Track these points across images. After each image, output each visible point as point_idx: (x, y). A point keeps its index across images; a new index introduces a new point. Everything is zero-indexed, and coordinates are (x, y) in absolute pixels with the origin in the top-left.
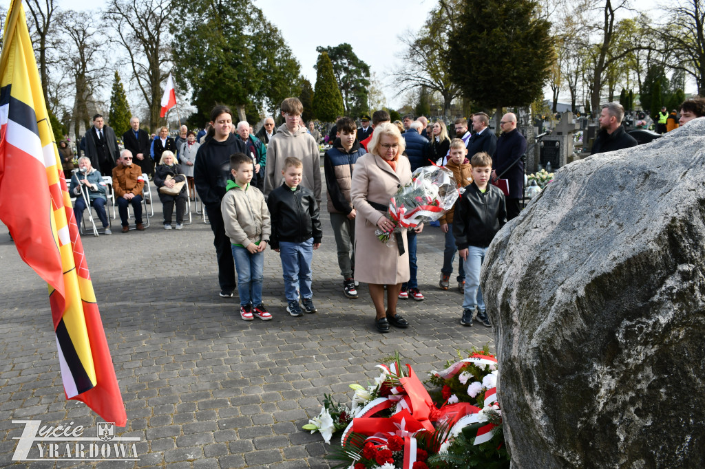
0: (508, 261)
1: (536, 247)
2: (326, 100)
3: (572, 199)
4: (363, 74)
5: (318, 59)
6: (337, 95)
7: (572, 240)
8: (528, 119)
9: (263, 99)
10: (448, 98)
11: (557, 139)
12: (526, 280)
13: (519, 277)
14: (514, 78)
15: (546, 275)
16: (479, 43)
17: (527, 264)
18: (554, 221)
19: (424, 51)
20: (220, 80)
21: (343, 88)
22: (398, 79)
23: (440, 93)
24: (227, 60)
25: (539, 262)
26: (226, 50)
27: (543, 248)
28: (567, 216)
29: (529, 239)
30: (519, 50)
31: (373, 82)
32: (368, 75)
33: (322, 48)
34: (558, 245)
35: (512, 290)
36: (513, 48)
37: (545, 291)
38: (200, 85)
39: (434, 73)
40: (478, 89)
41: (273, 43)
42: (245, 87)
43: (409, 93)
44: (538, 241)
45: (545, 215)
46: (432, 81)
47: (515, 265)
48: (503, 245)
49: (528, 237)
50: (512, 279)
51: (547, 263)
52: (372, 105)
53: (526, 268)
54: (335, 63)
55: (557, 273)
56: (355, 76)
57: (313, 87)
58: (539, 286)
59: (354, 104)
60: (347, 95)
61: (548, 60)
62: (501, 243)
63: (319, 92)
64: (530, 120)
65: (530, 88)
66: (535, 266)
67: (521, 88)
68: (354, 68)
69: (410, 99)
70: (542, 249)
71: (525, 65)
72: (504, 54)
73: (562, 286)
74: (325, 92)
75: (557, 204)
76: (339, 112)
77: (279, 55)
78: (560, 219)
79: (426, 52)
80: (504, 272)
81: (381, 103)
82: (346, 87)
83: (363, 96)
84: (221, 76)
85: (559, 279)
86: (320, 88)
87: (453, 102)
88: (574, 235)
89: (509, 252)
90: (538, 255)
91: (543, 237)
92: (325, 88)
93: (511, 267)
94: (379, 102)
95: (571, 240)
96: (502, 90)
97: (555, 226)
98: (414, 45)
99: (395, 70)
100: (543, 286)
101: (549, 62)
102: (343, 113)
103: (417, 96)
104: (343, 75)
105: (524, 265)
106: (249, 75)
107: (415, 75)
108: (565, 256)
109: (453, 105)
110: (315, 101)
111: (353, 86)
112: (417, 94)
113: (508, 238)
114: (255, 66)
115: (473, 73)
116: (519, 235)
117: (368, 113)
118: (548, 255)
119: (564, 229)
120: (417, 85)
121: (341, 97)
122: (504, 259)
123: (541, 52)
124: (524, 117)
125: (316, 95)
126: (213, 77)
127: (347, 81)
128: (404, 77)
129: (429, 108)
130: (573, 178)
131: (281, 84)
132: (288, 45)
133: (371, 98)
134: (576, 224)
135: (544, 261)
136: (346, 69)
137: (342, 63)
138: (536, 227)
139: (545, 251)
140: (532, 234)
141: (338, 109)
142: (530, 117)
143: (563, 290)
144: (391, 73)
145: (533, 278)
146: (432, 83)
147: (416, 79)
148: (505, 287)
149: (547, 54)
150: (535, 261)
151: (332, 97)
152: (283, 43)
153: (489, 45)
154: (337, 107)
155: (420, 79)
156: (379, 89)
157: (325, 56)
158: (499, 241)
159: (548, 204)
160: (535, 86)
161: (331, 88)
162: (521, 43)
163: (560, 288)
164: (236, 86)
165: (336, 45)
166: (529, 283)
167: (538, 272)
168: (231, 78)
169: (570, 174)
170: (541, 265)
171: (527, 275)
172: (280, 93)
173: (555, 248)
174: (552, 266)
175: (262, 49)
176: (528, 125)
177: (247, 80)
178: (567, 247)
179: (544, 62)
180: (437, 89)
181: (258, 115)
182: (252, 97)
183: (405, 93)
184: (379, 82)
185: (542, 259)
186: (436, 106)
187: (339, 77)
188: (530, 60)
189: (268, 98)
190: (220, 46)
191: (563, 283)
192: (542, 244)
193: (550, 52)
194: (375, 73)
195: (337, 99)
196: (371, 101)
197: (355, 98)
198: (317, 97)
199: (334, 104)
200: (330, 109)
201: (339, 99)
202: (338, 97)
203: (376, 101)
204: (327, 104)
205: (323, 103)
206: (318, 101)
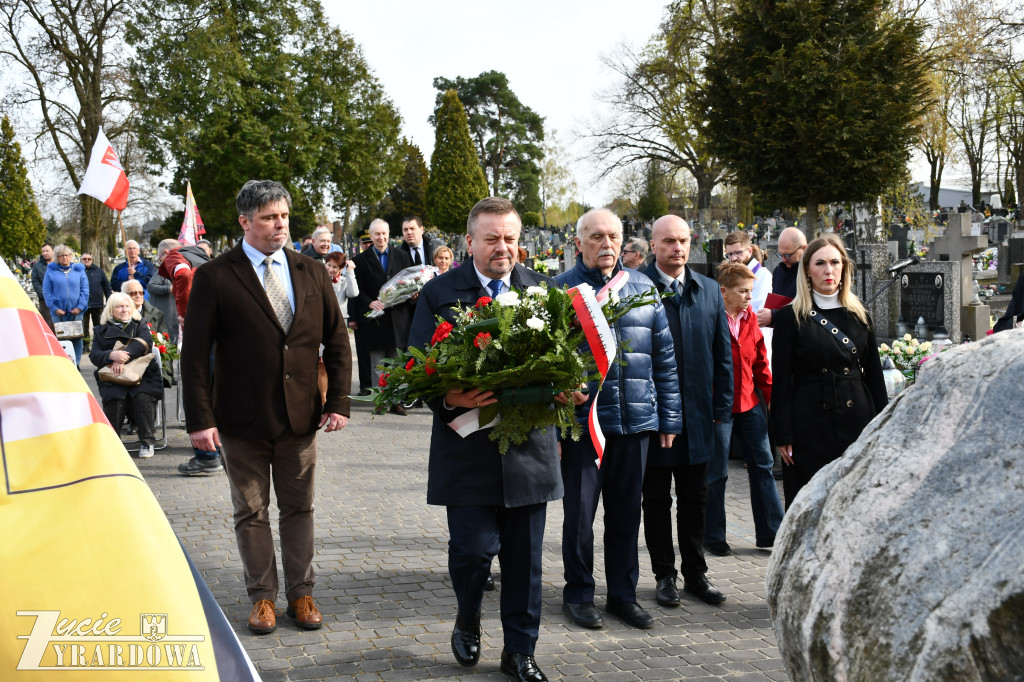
0: (822, 554)
1: (879, 527)
2: (454, 188)
3: (954, 427)
4: (529, 135)
5: (438, 103)
6: (477, 178)
7: (956, 513)
8: (875, 227)
9: (323, 186)
10: (706, 184)
11: (938, 270)
12: (861, 596)
13: (846, 588)
14: (843, 143)
15: (903, 588)
16: (769, 72)
17: (862, 562)
18: (916, 473)
19: (656, 86)
20: (235, 145)
21: (488, 163)
22: (602, 145)
23: (689, 173)
24: (248, 104)
25: (886, 559)
26: (247, 83)
27: (894, 529)
28: (943, 462)
29: (865, 509)
30: (854, 85)
31: (551, 150)
32: (540, 136)
33: (446, 81)
34: (925, 523)
35: (832, 616)
36: (841, 81)
37: (901, 620)
38: (193, 155)
39: (676, 131)
40: (766, 167)
41: (345, 72)
42: (286, 162)
43: (625, 171)
44: (884, 514)
45: (896, 459)
46: (672, 148)
47: (836, 564)
48: (811, 520)
49: (862, 504)
50: (832, 593)
51: (903, 561)
52: (549, 197)
53: (860, 570)
54: (472, 111)
55: (925, 583)
56: (514, 138)
57: (427, 160)
58: (888, 610)
60: (496, 177)
61: (916, 103)
62: (807, 514)
63: (440, 171)
64: (879, 229)
65: (878, 163)
66: (878, 567)
67: (857, 164)
68: (512, 122)
69: (628, 186)
70: (892, 529)
71: (868, 117)
72: (822, 95)
73: (937, 612)
74: (452, 171)
75: (921, 437)
77: (358, 96)
78: (929, 468)
79: (661, 87)
80: (814, 578)
81: (568, 194)
82: (494, 160)
83: (529, 179)
84: (237, 136)
85: (931, 597)
86: (442, 164)
87: (717, 190)
88: (958, 502)
89: (824, 535)
90: (883, 544)
91: (896, 505)
92: (453, 163)
93: (828, 566)
94: (563, 191)
95: (952, 515)
96: (818, 168)
97: (918, 484)
98: (636, 75)
99: (596, 127)
100: (897, 610)
101: (919, 108)
103: (641, 178)
104: (489, 136)
105: (856, 564)
106: (295, 137)
107: (638, 137)
108: (942, 547)
109: (717, 197)
110: (431, 190)
111: (509, 159)
112: (640, 175)
113: (821, 504)
114: (307, 119)
115: (756, 134)
116: (844, 500)
117: (539, 214)
118: (904, 545)
119: (937, 490)
120: (641, 157)
121: (484, 182)
122: (813, 549)
123: (902, 87)
124: (866, 222)
125: (433, 177)
126: (219, 139)
127: (496, 148)
128: (615, 140)
129: (667, 204)
130: (953, 381)
131: (361, 155)
132: (374, 75)
133: (545, 184)
134: (962, 480)
135: (896, 557)
136: (494, 125)
137: (487, 112)
138: (879, 485)
139: (897, 535)
140: (870, 500)
142: (879, 222)
143: (941, 620)
144: (588, 133)
145: (875, 592)
146: (672, 153)
147: (639, 144)
148: (817, 609)
149: (915, 91)
150: (878, 556)
151: (466, 181)
152: (365, 71)
153: (789, 77)
155: (647, 144)
156: (562, 164)
157: (453, 97)
158: (804, 510)
159: (902, 437)
160: (887, 158)
161: (465, 163)
162: (857, 70)
163: (932, 616)
164: (268, 158)
165: (475, 75)
166: (867, 603)
167: (885, 581)
168: (256, 142)
169: (949, 373)
170: (891, 566)
171: (862, 585)
172: (358, 174)
173: (919, 529)
174: (913, 568)
175: (322, 83)
176: (875, 240)
177: (291, 148)
178: (945, 529)
179: (907, 109)
180: (683, 163)
181: (313, 216)
182: (302, 181)
183: (617, 172)
184: (562, 149)
185: (892, 553)
186: (681, 199)
187: (481, 141)
188: (877, 106)
189: (334, 185)
190: (235, 76)
191: (939, 605)
192: (893, 520)
193: (921, 87)
194: (554, 132)
195: (477, 186)
196: (547, 190)
197: (514, 184)
198: (436, 181)
199: (470, 196)
200: (462, 206)
201: (480, 185)
202: (478, 182)
203: (558, 190)
204: (456, 197)
205: (449, 194)
206: (438, 190)
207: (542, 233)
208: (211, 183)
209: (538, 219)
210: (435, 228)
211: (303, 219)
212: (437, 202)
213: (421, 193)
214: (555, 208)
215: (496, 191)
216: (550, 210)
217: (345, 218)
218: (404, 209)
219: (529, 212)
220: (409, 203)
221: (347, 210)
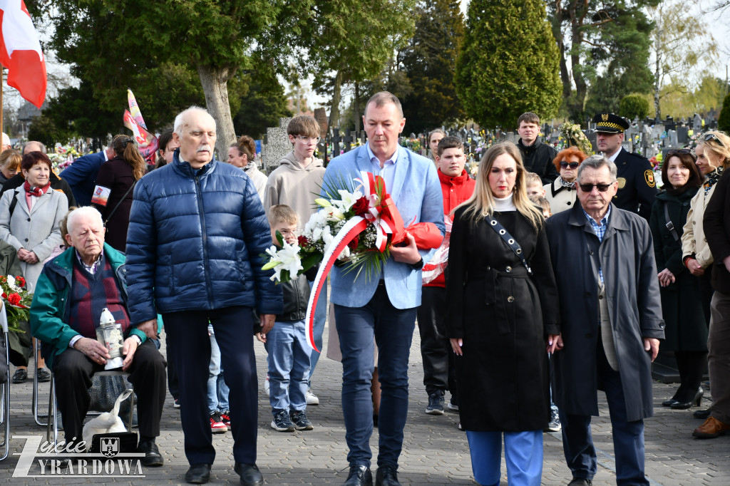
2: (503, 57)
6: (544, 40)
9: (289, 52)
21: (565, 15)
52: (667, 69)
59: (601, 69)
60: (577, 38)
74: (501, 30)
76: (545, 97)
81: (702, 64)
82: (575, 10)
83: (634, 40)
86: (485, 17)
92: (504, 16)
94: (692, 59)
102: (559, 97)
110: (466, 59)
121: (554, 46)
133: (662, 48)
141: (542, 87)
151: (523, 45)
154: (539, 80)
156: (694, 14)
161: (522, 16)
181: (284, 99)
182: (254, 46)
189: (305, 51)
195: (540, 54)
196: (663, 57)
197: (608, 51)
198: (474, 45)
199: (529, 69)
200: (516, 86)
201: (547, 51)
202: (544, 46)
203: (684, 58)
204: (506, 72)
205: (494, 67)
206: (477, 59)
207: (648, 129)
208: (112, 45)
209: (646, 105)
210: (471, 122)
211: (270, 105)
212: (476, 80)
213: (452, 63)
214: (677, 88)
215: (575, 60)
216: (668, 91)
217: (333, 104)
218: (427, 90)
219: (632, 95)
220: (435, 81)
221: (337, 90)
